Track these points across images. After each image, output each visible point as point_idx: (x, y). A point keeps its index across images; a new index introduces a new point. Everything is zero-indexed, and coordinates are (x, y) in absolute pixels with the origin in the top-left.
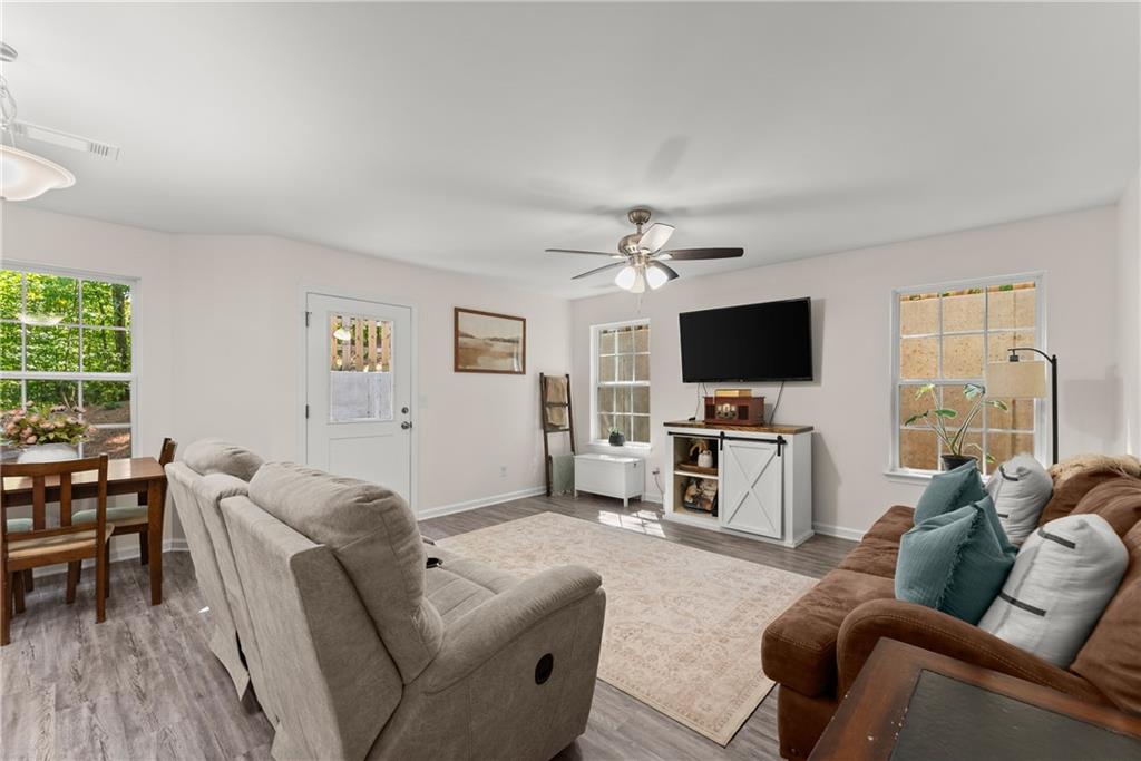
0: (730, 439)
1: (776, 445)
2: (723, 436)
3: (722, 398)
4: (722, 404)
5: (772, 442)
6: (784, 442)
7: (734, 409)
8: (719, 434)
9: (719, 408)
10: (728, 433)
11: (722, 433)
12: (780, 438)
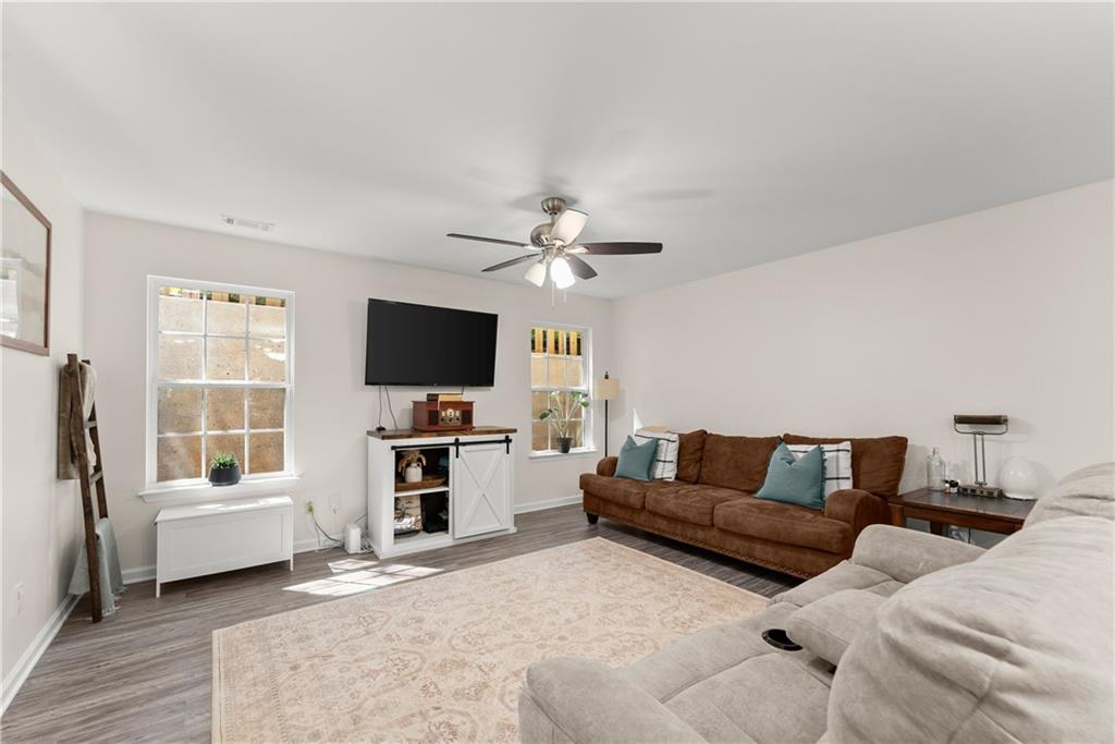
0: (464, 444)
1: (505, 444)
2: (457, 443)
3: (447, 403)
4: (446, 410)
5: (500, 442)
6: (510, 441)
7: (458, 413)
8: (453, 441)
9: (443, 414)
10: (463, 439)
11: (457, 440)
12: (507, 437)
